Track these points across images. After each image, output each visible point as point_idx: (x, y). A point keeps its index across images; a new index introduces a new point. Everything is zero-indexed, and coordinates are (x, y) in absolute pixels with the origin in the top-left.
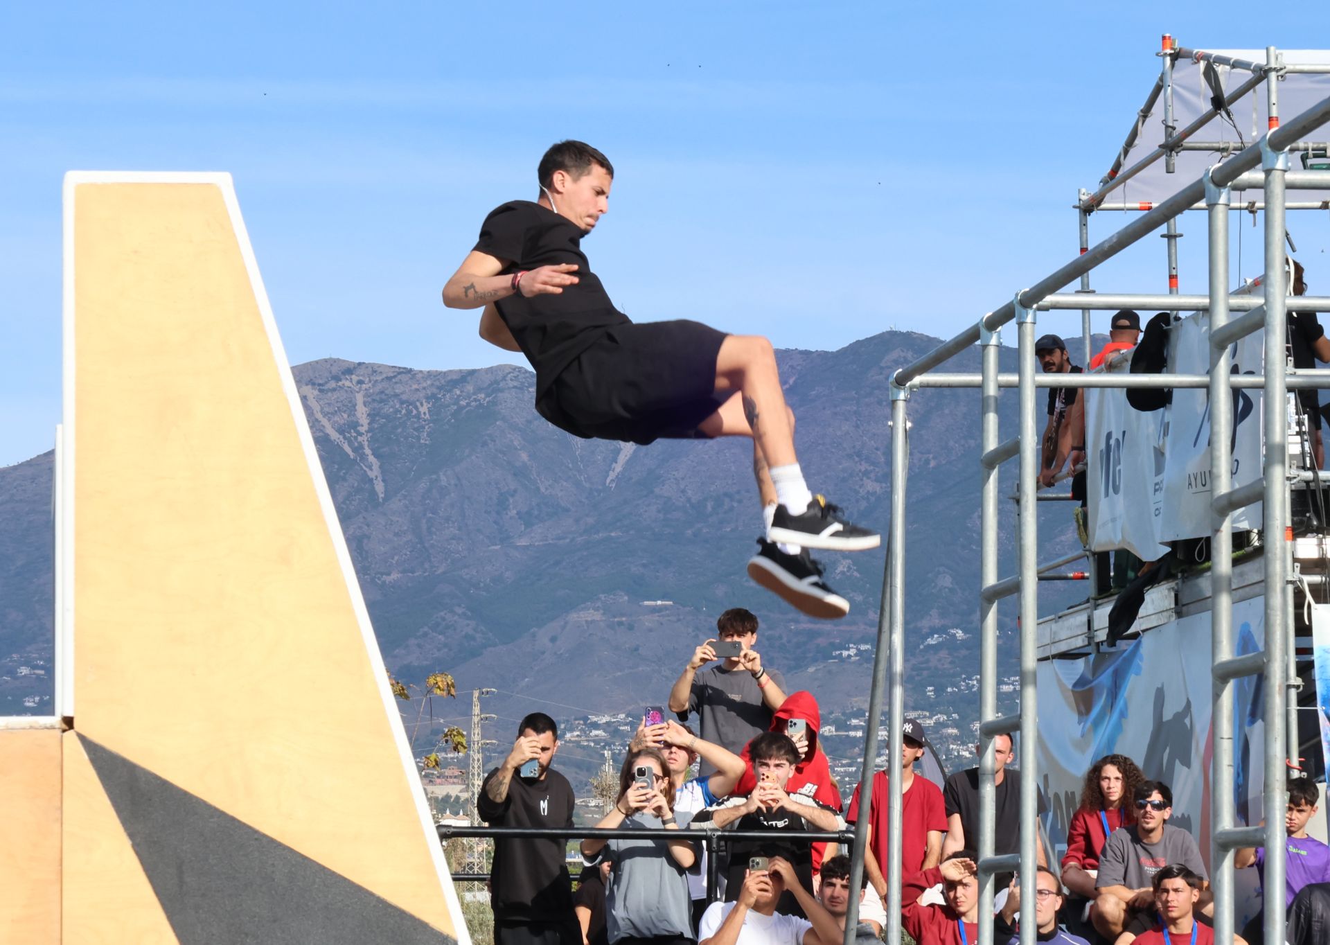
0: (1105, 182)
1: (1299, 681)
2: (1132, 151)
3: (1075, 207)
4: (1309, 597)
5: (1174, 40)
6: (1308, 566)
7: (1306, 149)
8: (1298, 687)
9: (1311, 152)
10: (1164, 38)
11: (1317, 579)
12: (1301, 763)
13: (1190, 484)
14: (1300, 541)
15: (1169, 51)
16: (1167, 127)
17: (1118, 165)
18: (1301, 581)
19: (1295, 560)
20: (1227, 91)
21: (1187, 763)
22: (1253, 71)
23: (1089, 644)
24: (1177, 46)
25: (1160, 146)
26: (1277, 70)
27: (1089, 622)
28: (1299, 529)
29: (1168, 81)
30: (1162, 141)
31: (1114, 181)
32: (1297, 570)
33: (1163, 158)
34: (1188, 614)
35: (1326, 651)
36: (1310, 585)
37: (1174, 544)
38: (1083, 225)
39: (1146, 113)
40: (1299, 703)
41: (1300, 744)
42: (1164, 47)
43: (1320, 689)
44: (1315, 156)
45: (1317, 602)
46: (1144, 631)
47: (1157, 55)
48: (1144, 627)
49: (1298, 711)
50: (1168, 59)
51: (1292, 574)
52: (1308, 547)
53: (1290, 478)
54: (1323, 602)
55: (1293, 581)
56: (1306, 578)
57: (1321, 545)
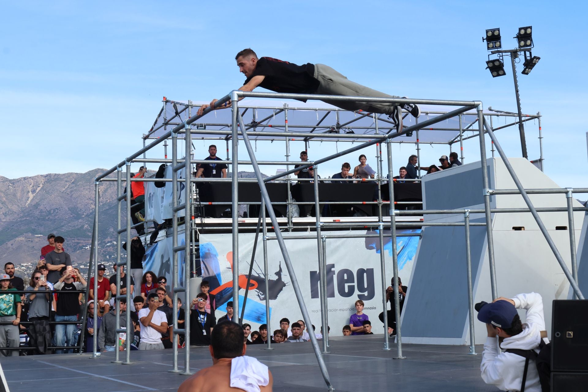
0: (149, 132)
1: (196, 253)
2: (156, 125)
3: (142, 138)
4: (198, 232)
5: (166, 98)
6: (198, 225)
7: (198, 125)
8: (196, 254)
9: (199, 126)
10: (164, 97)
11: (200, 228)
12: (196, 272)
13: (170, 205)
14: (196, 219)
15: (165, 100)
16: (164, 119)
17: (152, 128)
18: (196, 229)
19: (195, 224)
20: (179, 111)
21: (169, 273)
22: (185, 106)
23: (145, 244)
25: (163, 124)
26: (191, 105)
27: (145, 239)
28: (197, 217)
29: (165, 108)
30: (163, 122)
31: (152, 132)
32: (196, 226)
33: (164, 127)
34: (169, 237)
35: (203, 245)
36: (198, 230)
38: (144, 142)
39: (159, 115)
40: (196, 258)
41: (196, 268)
42: (164, 100)
43: (201, 254)
44: (200, 127)
45: (200, 234)
46: (158, 241)
47: (162, 101)
48: (159, 240)
49: (196, 260)
50: (165, 102)
51: (194, 227)
52: (198, 221)
53: (194, 204)
54: (202, 234)
55: (194, 229)
56: (197, 228)
57: (201, 220)
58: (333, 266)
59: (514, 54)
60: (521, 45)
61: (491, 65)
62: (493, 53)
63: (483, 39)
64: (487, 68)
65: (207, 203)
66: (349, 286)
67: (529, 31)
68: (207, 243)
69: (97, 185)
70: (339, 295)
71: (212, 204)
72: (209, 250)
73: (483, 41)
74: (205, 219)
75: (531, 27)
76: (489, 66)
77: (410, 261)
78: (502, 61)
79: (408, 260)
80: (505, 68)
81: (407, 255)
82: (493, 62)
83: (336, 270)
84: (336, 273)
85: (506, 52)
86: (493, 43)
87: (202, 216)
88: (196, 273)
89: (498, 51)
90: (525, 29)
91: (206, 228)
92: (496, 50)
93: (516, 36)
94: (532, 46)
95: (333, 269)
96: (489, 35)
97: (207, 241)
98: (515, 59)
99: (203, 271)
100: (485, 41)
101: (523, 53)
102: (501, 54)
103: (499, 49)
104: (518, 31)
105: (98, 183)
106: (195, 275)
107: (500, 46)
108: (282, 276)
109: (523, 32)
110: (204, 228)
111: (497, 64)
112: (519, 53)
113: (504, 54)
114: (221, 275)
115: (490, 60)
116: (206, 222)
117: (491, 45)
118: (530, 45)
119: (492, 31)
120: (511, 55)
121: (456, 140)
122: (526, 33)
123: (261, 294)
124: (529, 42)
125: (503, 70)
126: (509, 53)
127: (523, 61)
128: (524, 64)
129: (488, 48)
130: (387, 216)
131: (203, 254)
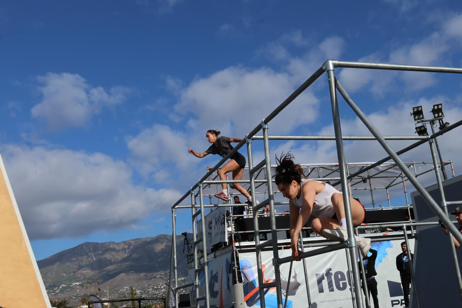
4: (238, 252)
6: (237, 247)
8: (237, 267)
10: (207, 167)
11: (239, 249)
14: (236, 243)
19: (235, 246)
24: (210, 168)
28: (236, 241)
32: (236, 248)
33: (208, 186)
34: (217, 257)
35: (241, 261)
37: (213, 246)
38: (195, 199)
40: (237, 270)
41: (238, 277)
45: (239, 253)
50: (208, 170)
51: (235, 248)
52: (237, 244)
53: (233, 233)
54: (240, 253)
55: (235, 250)
56: (237, 249)
57: (239, 244)
58: (330, 269)
59: (432, 122)
60: (436, 116)
61: (418, 130)
62: (418, 122)
63: (411, 114)
64: (416, 132)
65: (242, 232)
66: (342, 283)
67: (440, 107)
68: (244, 259)
69: (174, 212)
70: (337, 289)
71: (245, 232)
72: (245, 264)
73: (411, 116)
74: (242, 243)
75: (441, 104)
76: (418, 131)
77: (381, 263)
78: (425, 127)
79: (380, 263)
80: (428, 131)
81: (378, 260)
82: (420, 127)
83: (333, 272)
84: (333, 274)
85: (427, 121)
86: (418, 116)
87: (239, 242)
88: (239, 281)
89: (422, 121)
90: (438, 105)
91: (243, 249)
92: (420, 120)
93: (431, 111)
94: (443, 117)
95: (331, 272)
96: (415, 111)
97: (244, 258)
98: (433, 125)
99: (243, 279)
100: (412, 115)
101: (438, 121)
102: (424, 123)
103: (422, 120)
104: (432, 108)
105: (174, 210)
106: (237, 282)
107: (423, 118)
108: (297, 279)
109: (436, 107)
110: (241, 249)
111: (422, 129)
112: (435, 121)
113: (426, 122)
114: (256, 281)
115: (417, 127)
116: (242, 245)
117: (417, 117)
118: (442, 116)
119: (416, 108)
120: (430, 123)
121: (391, 185)
122: (438, 108)
123: (284, 292)
124: (440, 114)
125: (427, 133)
126: (429, 122)
127: (439, 126)
128: (439, 128)
129: (415, 120)
130: (362, 234)
131: (242, 267)
